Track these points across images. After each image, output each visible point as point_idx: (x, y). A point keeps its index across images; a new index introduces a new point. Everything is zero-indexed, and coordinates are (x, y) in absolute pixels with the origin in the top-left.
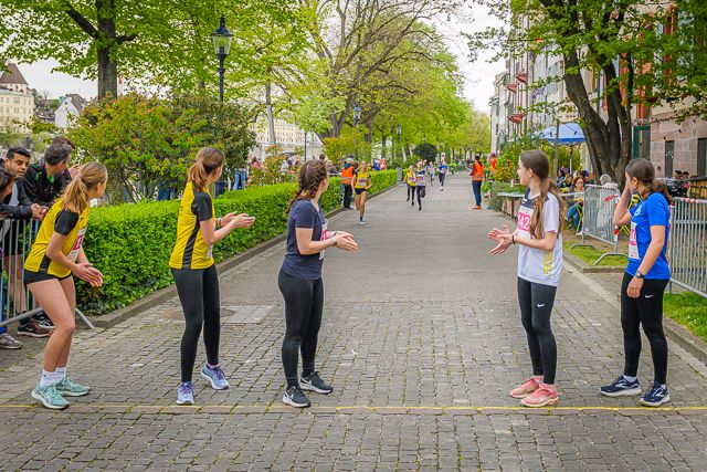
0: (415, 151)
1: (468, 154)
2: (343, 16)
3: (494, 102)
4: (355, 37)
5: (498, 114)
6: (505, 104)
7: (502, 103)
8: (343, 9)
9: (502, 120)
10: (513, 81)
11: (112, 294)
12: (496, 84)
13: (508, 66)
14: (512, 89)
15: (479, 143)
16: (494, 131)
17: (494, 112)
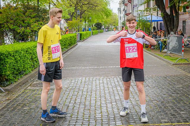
0: (95, 25)
1: (111, 26)
3: (119, 10)
5: (120, 13)
6: (124, 10)
7: (122, 9)
9: (122, 15)
10: (126, 2)
11: (9, 79)
12: (120, 4)
14: (126, 5)
15: (114, 22)
16: (119, 19)
17: (119, 13)
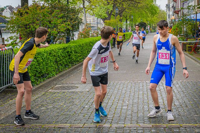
3: (168, 6)
6: (172, 7)
9: (171, 13)
16: (168, 17)
17: (168, 10)
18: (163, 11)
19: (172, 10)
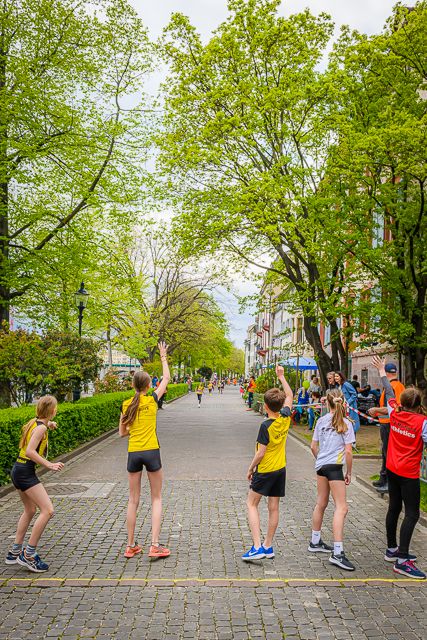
0: (198, 372)
2: (157, 287)
3: (247, 343)
4: (164, 300)
5: (249, 350)
6: (255, 344)
7: (252, 343)
8: (157, 282)
9: (252, 354)
10: (260, 330)
12: (249, 332)
13: (257, 320)
14: (259, 335)
15: (237, 367)
16: (247, 360)
18: (240, 350)
19: (254, 349)
